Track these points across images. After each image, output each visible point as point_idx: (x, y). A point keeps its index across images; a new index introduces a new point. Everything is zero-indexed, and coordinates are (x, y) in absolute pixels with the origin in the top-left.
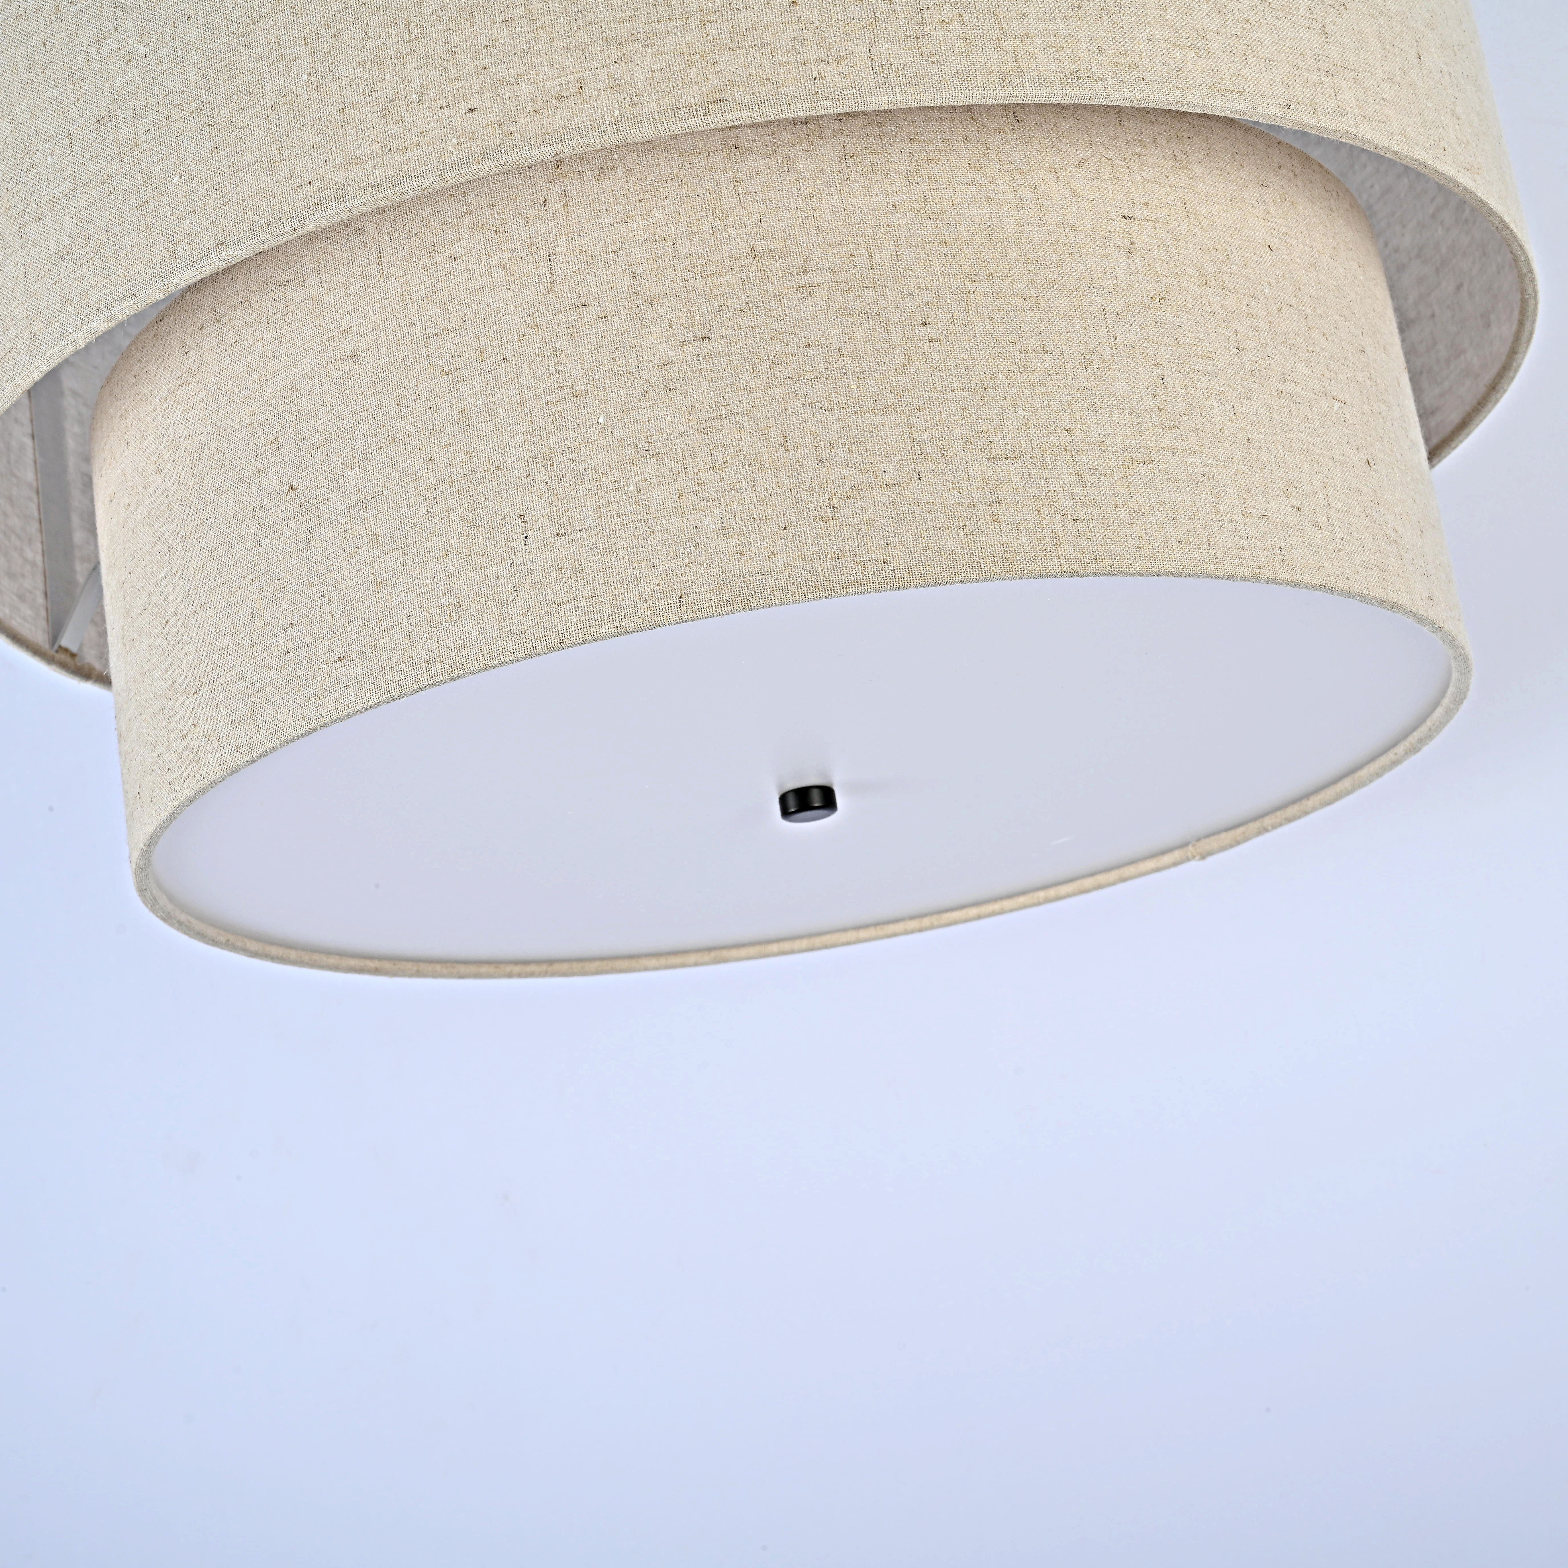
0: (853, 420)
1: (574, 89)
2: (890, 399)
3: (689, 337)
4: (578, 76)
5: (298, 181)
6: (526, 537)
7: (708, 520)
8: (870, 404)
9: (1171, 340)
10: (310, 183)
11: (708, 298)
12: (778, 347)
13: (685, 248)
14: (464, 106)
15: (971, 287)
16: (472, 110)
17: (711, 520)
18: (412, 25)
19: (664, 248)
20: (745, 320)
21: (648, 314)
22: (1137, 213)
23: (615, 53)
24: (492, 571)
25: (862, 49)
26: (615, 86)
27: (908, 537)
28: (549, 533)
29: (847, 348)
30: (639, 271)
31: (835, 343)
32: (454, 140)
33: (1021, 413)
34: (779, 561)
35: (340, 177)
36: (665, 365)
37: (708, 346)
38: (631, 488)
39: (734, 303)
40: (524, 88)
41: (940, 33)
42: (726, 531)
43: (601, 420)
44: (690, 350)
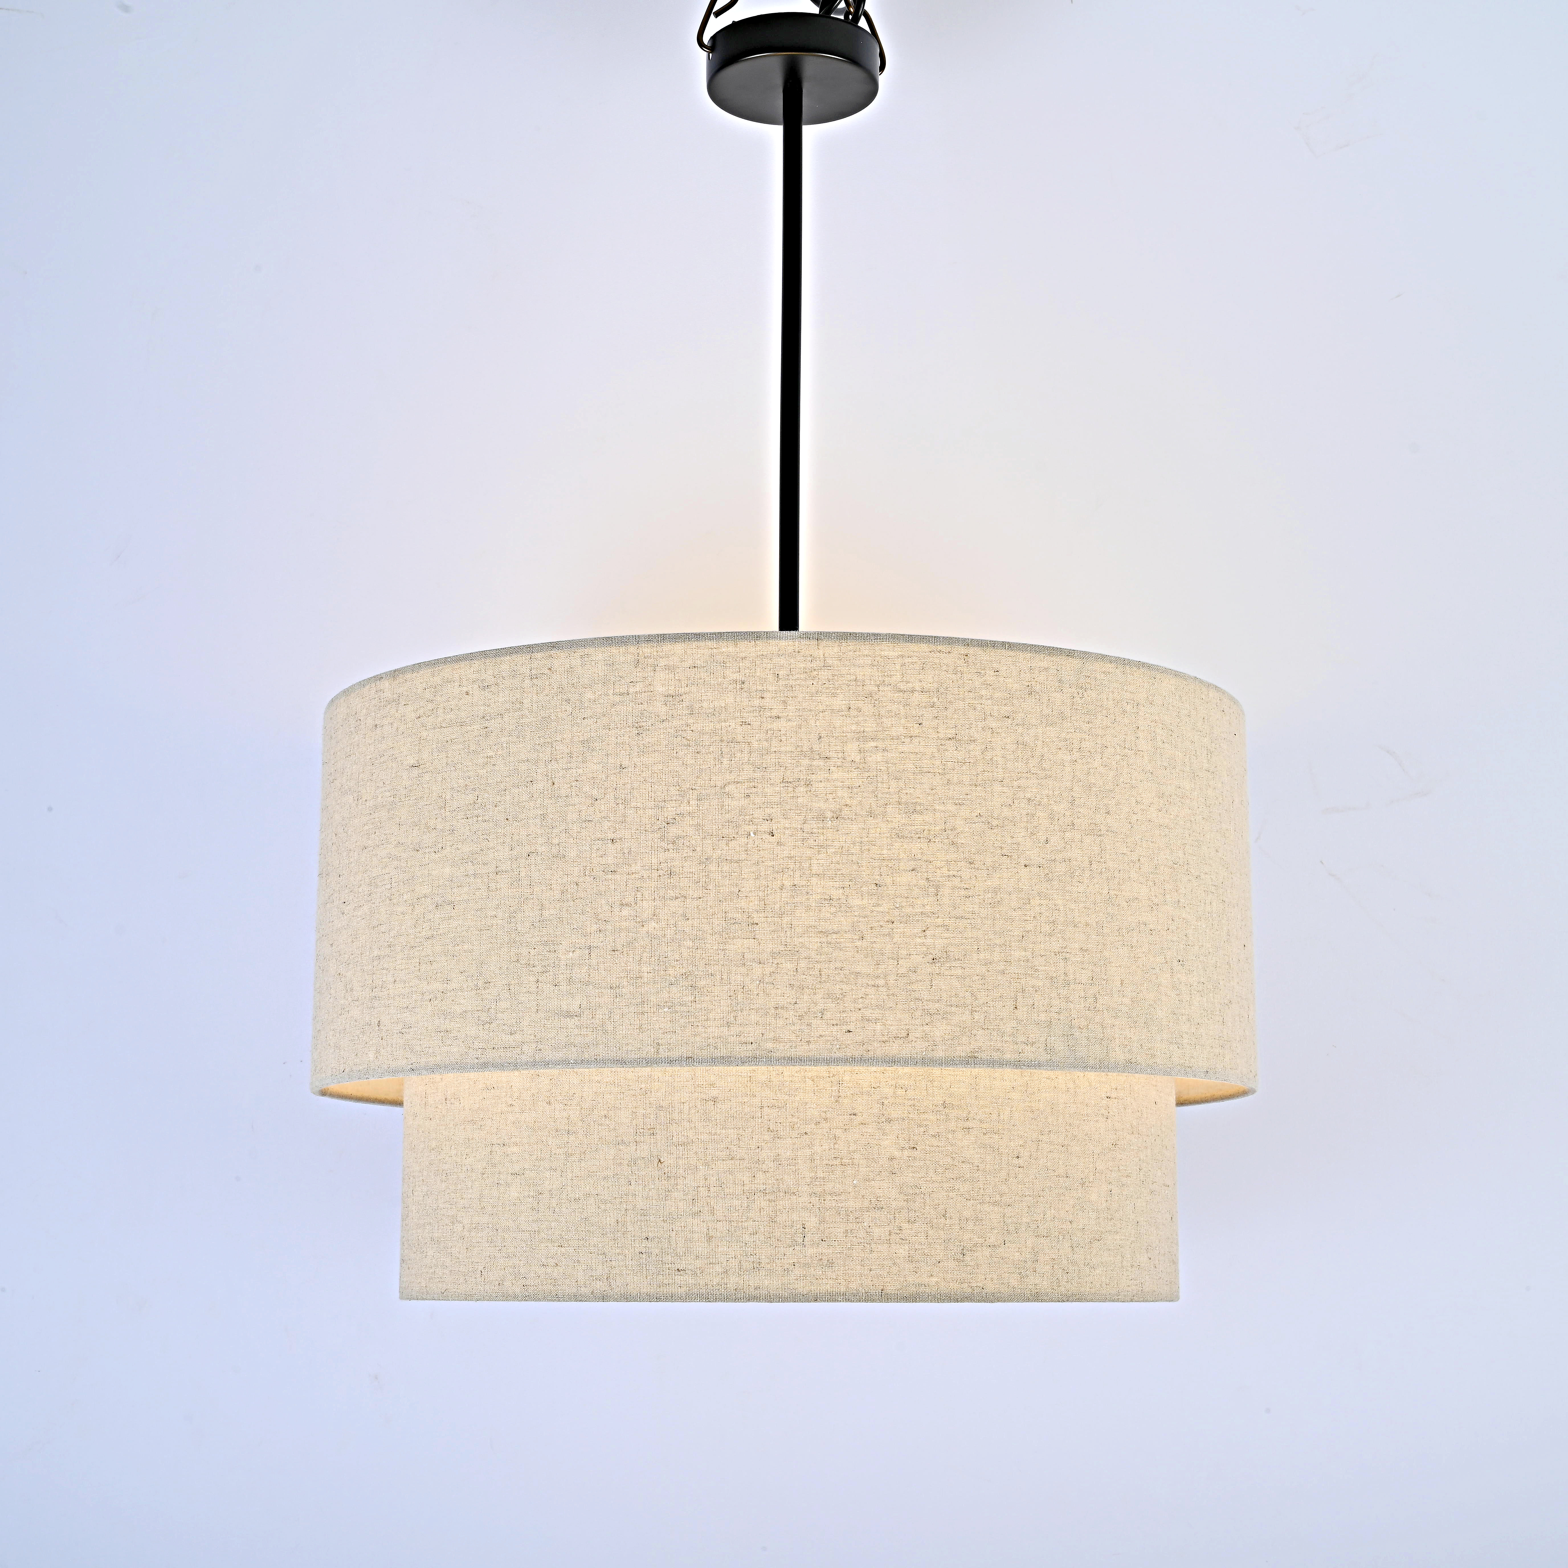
0: (979, 1207)
1: (905, 1035)
2: (998, 1198)
3: (907, 1146)
4: (907, 1027)
5: (744, 1040)
6: (804, 1237)
7: (901, 1251)
8: (988, 1199)
9: (1116, 1169)
10: (752, 1043)
11: (920, 1126)
12: (949, 1160)
13: (911, 1093)
14: (845, 1028)
15: (1041, 1137)
16: (849, 1031)
17: (903, 1251)
18: (823, 973)
19: (900, 1092)
20: (935, 1142)
21: (887, 1127)
22: (1113, 1095)
23: (928, 1019)
24: (782, 1250)
25: (1043, 1039)
26: (925, 1037)
27: (995, 1276)
28: (816, 1238)
29: (982, 1166)
30: (886, 1102)
31: (976, 1163)
32: (838, 1046)
33: (1053, 1211)
34: (934, 1279)
35: (770, 1045)
36: (892, 1159)
37: (915, 1153)
38: (865, 1224)
39: (931, 1132)
40: (879, 1027)
41: (1077, 1034)
42: (910, 1259)
43: (855, 1182)
44: (906, 1153)
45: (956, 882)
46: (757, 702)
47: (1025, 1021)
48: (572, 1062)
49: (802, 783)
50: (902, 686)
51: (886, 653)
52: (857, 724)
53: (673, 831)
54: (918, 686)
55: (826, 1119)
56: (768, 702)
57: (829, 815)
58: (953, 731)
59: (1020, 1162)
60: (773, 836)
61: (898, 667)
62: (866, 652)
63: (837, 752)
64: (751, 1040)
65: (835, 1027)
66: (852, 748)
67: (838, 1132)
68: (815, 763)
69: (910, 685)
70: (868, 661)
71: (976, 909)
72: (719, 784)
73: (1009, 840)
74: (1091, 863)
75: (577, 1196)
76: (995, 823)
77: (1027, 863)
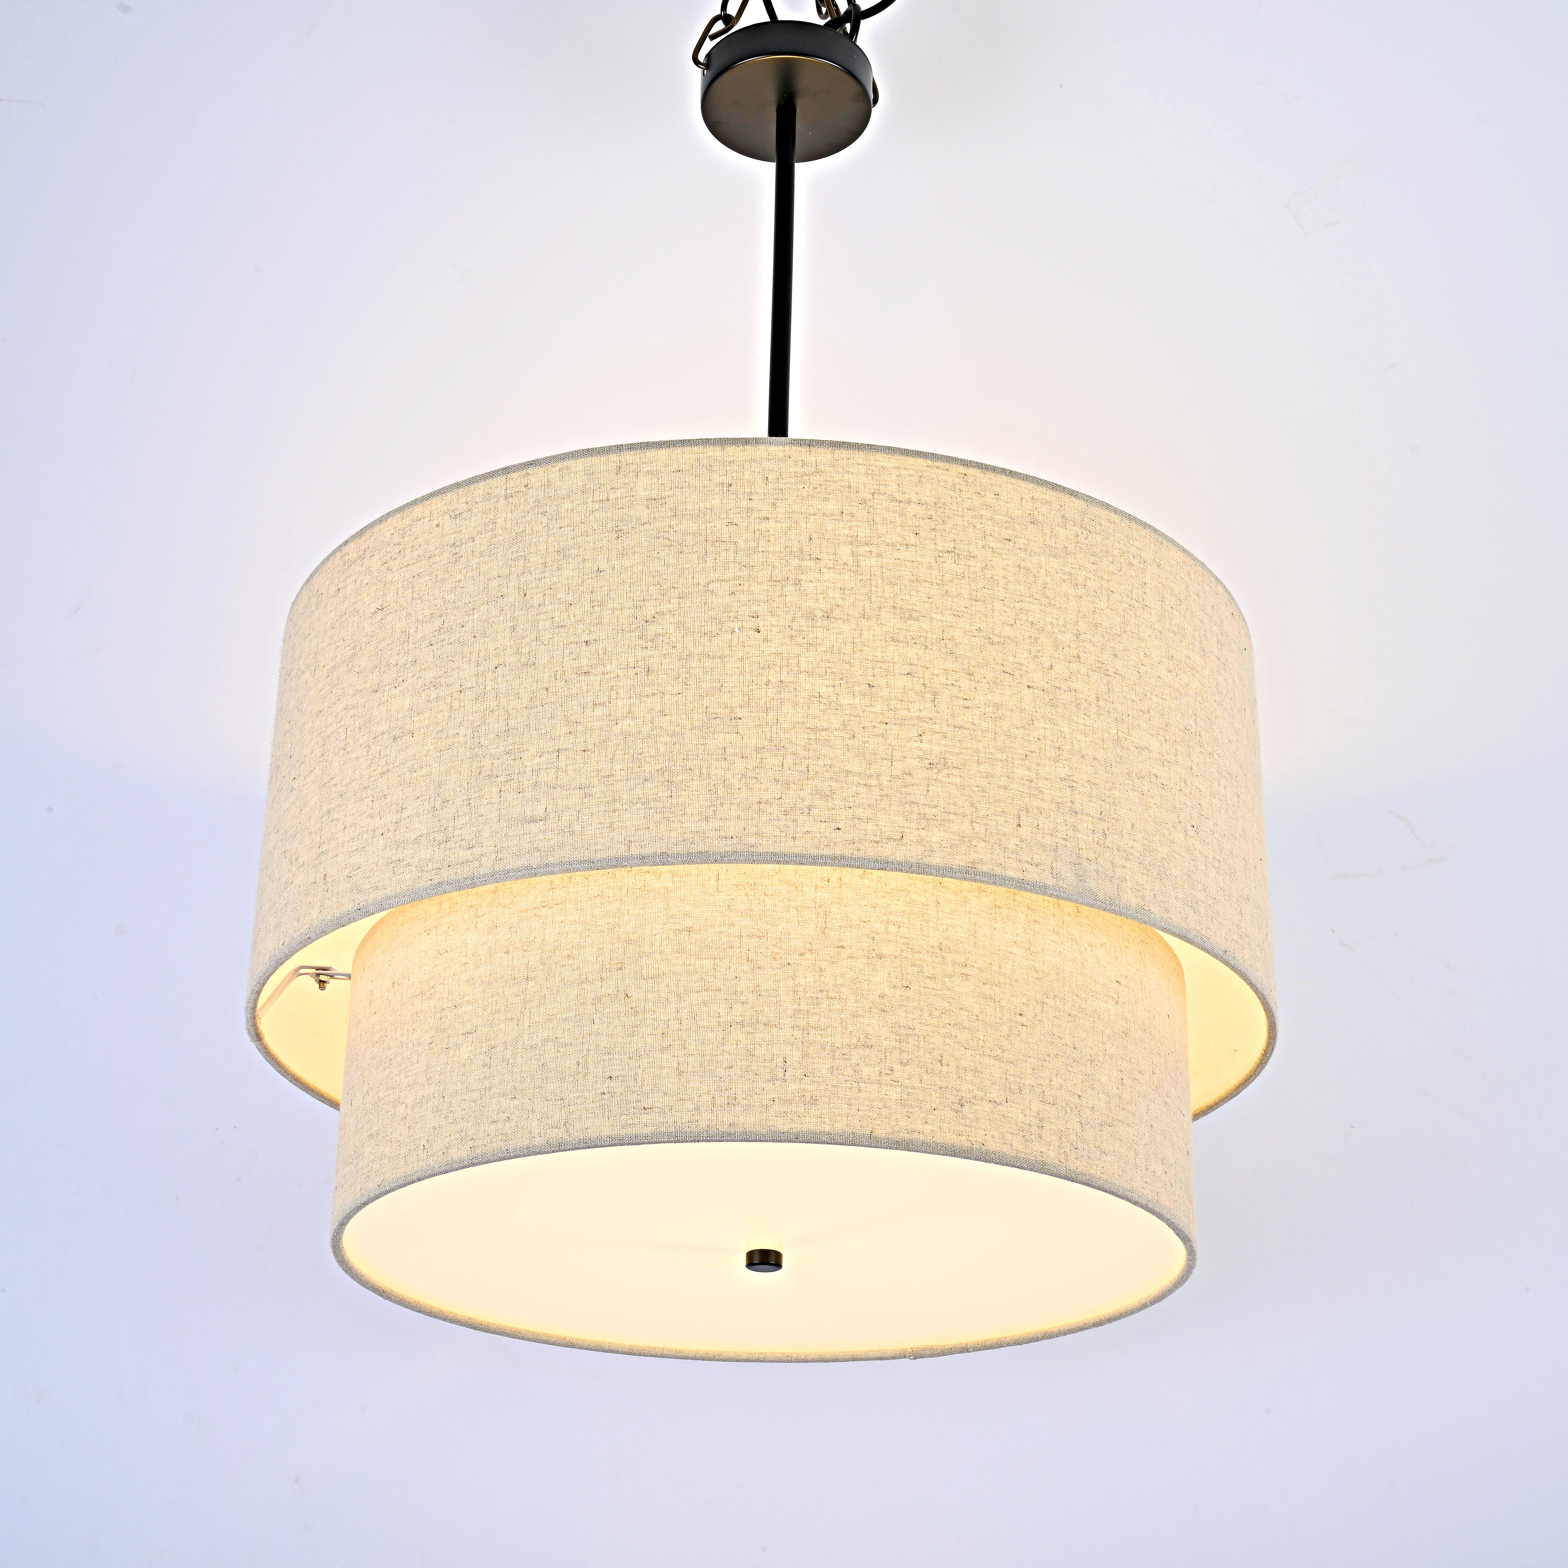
0: (978, 1058)
1: (899, 837)
2: (999, 1052)
3: (899, 984)
4: (901, 830)
5: (723, 834)
6: (785, 1071)
10: (732, 837)
11: (913, 965)
14: (834, 826)
15: (1046, 1000)
16: (838, 829)
17: (894, 1094)
19: (892, 928)
20: (930, 984)
21: (877, 962)
23: (924, 824)
24: (760, 1085)
25: (1048, 862)
26: (920, 841)
27: (996, 1135)
28: (799, 1073)
29: (981, 1017)
30: (877, 937)
31: (976, 1012)
32: (826, 844)
33: (1060, 1080)
34: (928, 1128)
35: (752, 840)
36: (882, 996)
37: (909, 993)
38: (853, 1062)
39: (926, 973)
40: (870, 827)
41: (1086, 865)
42: (902, 1102)
43: (842, 1017)
44: (898, 992)
45: (955, 690)
46: (744, 504)
47: (1029, 840)
48: (534, 866)
49: (791, 582)
50: (898, 496)
51: (881, 464)
52: (850, 528)
53: (652, 629)
54: (914, 498)
55: (811, 950)
56: (755, 504)
57: (819, 614)
58: (952, 545)
59: (1023, 1020)
60: (759, 632)
61: (894, 478)
62: (860, 461)
63: (828, 554)
64: (732, 834)
65: (823, 824)
66: (845, 551)
67: (824, 965)
68: (805, 563)
69: (907, 496)
70: (862, 469)
71: (976, 721)
72: (702, 582)
73: (1011, 659)
74: (1098, 699)
75: (534, 1042)
76: (996, 639)
77: (1030, 684)
